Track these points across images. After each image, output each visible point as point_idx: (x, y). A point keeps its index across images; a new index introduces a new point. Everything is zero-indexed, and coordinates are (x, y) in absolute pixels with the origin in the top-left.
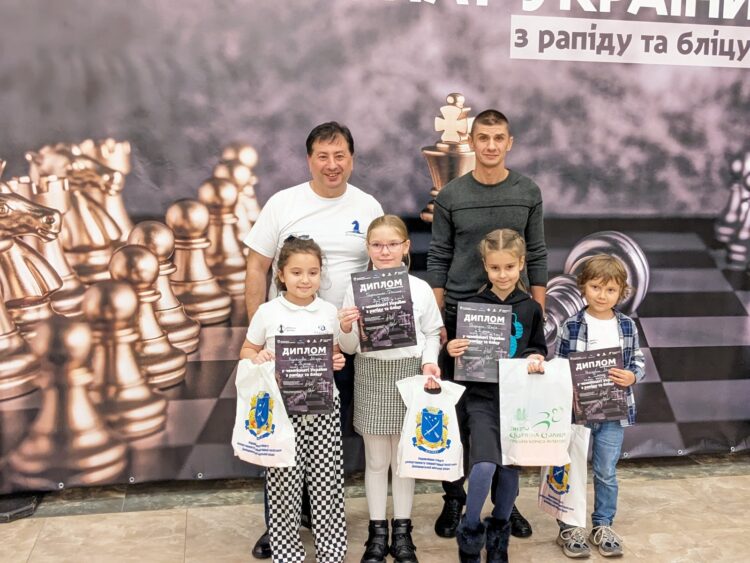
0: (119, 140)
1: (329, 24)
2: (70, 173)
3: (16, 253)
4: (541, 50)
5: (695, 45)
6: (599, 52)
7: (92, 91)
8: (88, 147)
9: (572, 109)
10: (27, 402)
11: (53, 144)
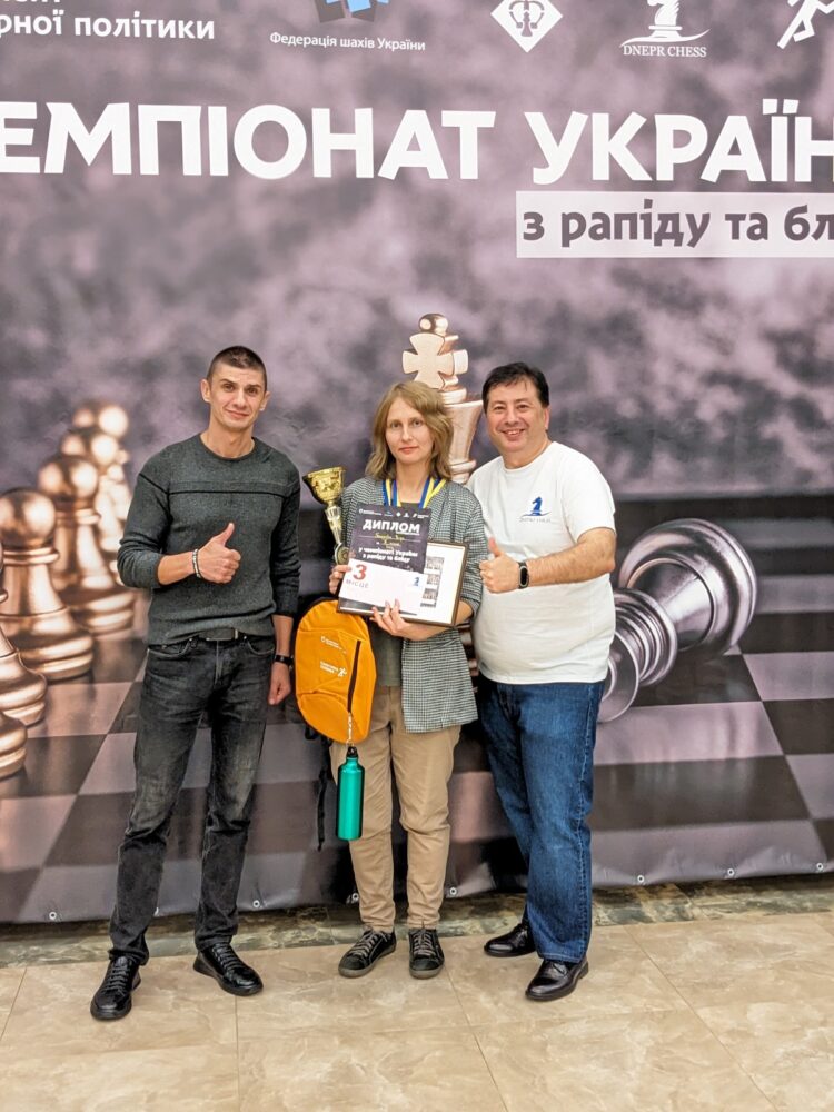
1: (231, 215)
4: (566, 243)
5: (814, 226)
6: (658, 243)
9: (620, 331)
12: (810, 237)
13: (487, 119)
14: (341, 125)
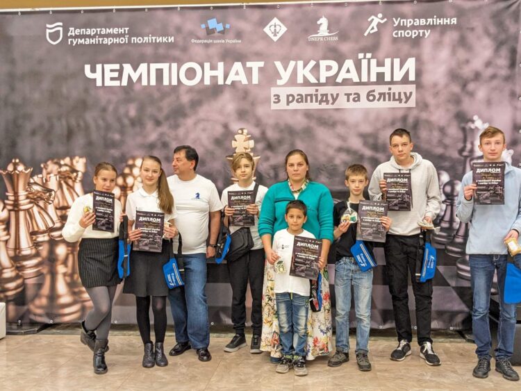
0: (81, 157)
1: (178, 97)
2: (59, 172)
3: (35, 209)
4: (288, 104)
5: (377, 97)
6: (320, 104)
7: (70, 134)
8: (67, 160)
9: (308, 133)
10: (38, 280)
11: (52, 160)
12: (376, 101)
13: (261, 64)
14: (213, 68)
